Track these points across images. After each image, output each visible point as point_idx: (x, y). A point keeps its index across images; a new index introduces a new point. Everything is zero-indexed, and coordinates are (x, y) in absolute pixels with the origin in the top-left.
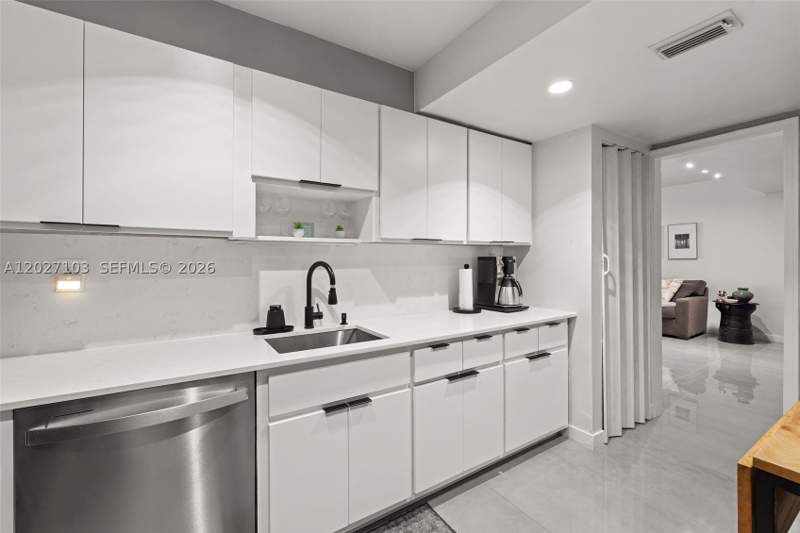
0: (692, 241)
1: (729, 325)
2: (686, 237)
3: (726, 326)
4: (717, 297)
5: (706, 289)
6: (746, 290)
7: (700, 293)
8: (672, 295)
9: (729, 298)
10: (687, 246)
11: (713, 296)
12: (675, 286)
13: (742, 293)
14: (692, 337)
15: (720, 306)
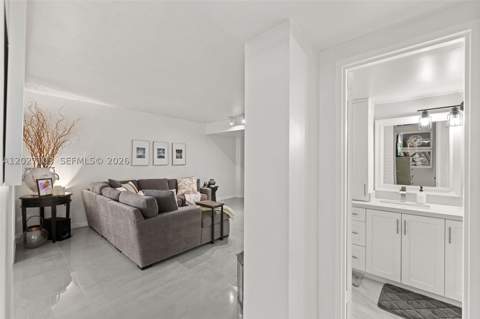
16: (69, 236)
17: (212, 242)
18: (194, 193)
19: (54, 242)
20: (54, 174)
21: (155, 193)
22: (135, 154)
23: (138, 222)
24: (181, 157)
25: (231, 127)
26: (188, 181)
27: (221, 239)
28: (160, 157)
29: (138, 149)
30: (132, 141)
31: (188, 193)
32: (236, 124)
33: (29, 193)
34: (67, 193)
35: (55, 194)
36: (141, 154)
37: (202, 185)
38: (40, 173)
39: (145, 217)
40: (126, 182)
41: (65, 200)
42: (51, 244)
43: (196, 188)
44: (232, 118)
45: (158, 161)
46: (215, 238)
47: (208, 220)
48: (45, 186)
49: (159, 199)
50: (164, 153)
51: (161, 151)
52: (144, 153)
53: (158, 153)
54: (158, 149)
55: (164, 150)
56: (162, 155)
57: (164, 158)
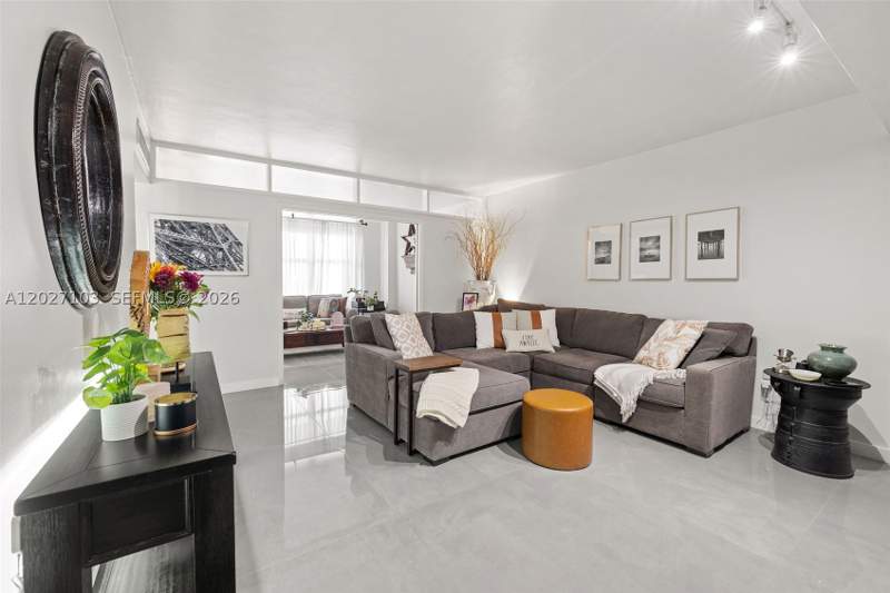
0: (728, 244)
1: (797, 430)
2: (719, 235)
3: (791, 429)
4: (774, 363)
5: (752, 341)
6: (840, 350)
7: (741, 348)
8: (682, 355)
9: (798, 366)
10: (719, 255)
11: (765, 359)
12: (690, 335)
13: (829, 360)
14: (717, 449)
15: (781, 384)
22: (592, 255)
28: (647, 259)
29: (598, 244)
30: (589, 228)
36: (602, 254)
48: (470, 301)
50: (658, 247)
51: (650, 243)
52: (609, 252)
53: (641, 250)
54: (641, 240)
55: (658, 238)
56: (653, 252)
57: (658, 260)
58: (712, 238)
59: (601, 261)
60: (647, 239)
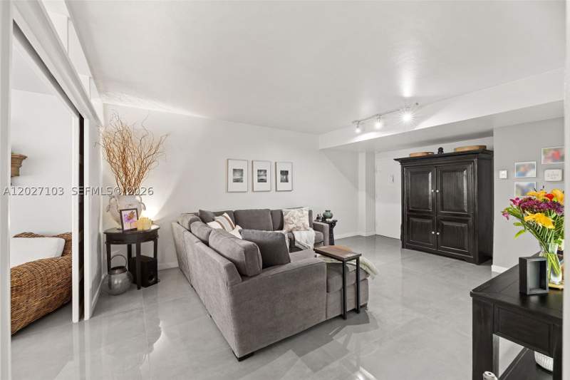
0: (290, 177)
2: (287, 172)
16: (156, 282)
17: (343, 316)
18: (306, 229)
19: (139, 288)
20: (141, 203)
21: (257, 234)
22: (231, 177)
23: (232, 285)
24: (287, 181)
25: (357, 135)
26: (297, 212)
27: (356, 310)
28: (261, 181)
29: (235, 170)
30: (228, 160)
31: (298, 229)
32: (364, 131)
33: (114, 226)
34: (153, 227)
35: (140, 228)
36: (238, 176)
37: (314, 218)
38: (125, 202)
39: (244, 275)
40: (220, 214)
41: (152, 236)
42: (136, 291)
43: (307, 223)
44: (358, 122)
45: (258, 186)
46: (348, 309)
47: (336, 280)
48: (130, 218)
49: (262, 246)
50: (266, 176)
51: (262, 173)
52: (242, 175)
53: (258, 176)
54: (258, 171)
55: (265, 171)
56: (264, 177)
57: (266, 182)
58: (285, 173)
59: (236, 181)
60: (261, 171)
